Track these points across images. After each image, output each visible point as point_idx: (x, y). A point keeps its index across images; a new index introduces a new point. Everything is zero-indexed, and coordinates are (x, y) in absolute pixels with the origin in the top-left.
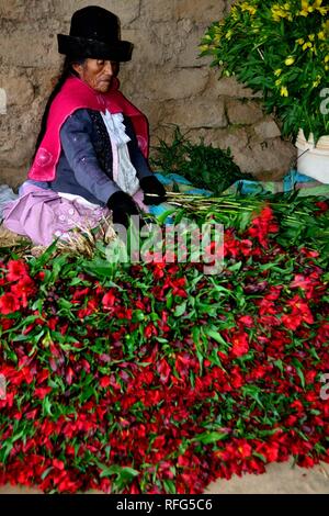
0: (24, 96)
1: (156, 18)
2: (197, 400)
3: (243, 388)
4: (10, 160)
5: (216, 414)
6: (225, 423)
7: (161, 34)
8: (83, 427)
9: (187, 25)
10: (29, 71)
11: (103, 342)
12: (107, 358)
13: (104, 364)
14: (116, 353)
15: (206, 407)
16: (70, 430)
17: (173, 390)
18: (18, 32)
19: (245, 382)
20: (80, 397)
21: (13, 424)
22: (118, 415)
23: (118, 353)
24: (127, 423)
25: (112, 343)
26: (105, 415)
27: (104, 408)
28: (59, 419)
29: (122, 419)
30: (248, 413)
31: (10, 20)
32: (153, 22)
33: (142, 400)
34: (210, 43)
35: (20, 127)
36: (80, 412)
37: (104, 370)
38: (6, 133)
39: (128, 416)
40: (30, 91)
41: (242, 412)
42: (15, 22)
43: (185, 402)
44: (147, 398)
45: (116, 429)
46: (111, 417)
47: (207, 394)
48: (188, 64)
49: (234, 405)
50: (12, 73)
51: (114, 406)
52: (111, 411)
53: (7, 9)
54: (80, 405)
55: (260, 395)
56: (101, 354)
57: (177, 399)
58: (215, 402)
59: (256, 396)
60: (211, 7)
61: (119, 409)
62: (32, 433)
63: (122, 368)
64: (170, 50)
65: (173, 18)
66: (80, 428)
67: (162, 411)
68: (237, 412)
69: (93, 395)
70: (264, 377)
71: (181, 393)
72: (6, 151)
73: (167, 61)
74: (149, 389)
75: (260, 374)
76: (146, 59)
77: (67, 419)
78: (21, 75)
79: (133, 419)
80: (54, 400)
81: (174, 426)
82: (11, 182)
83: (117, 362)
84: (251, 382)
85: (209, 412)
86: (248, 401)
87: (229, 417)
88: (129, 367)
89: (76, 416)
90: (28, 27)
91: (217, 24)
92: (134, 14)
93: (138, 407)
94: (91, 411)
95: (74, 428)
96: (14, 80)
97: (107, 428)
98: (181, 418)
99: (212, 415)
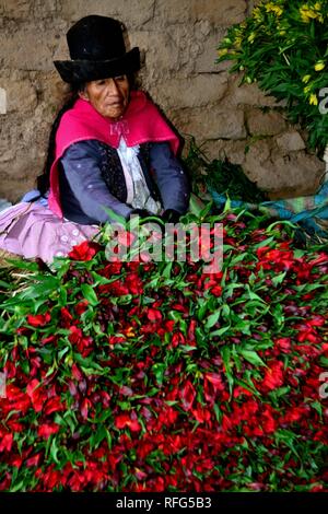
0: (26, 101)
1: (172, 19)
2: (224, 449)
3: (277, 434)
4: (9, 172)
5: (246, 464)
6: (255, 477)
7: (177, 36)
8: (92, 479)
9: (205, 27)
10: (33, 74)
11: (124, 374)
12: (128, 391)
13: (125, 399)
14: (137, 388)
15: (234, 456)
16: (77, 480)
17: (196, 436)
18: (22, 32)
19: (278, 426)
20: (91, 439)
21: (11, 473)
22: (133, 465)
23: (140, 387)
24: (143, 474)
25: (133, 375)
26: (118, 465)
27: (116, 456)
28: (65, 468)
29: (137, 470)
30: (282, 464)
31: (13, 19)
32: (168, 24)
33: (161, 447)
34: (230, 47)
35: (21, 135)
36: (90, 459)
37: (125, 406)
38: (6, 142)
39: (144, 467)
40: (33, 97)
41: (275, 464)
42: (19, 21)
43: (210, 449)
44: (167, 444)
45: (130, 482)
46: (125, 468)
47: (235, 440)
48: (206, 69)
49: (265, 454)
50: (13, 79)
51: (128, 453)
52: (125, 461)
53: (10, 7)
54: (90, 452)
55: (295, 443)
56: (121, 386)
57: (201, 445)
58: (244, 450)
59: (291, 442)
60: (231, 8)
61: (134, 458)
62: (33, 483)
63: (143, 405)
64: (186, 54)
65: (190, 19)
66: (89, 478)
67: (183, 461)
68: (269, 464)
69: (105, 439)
70: (300, 420)
71: (205, 438)
72: (5, 162)
73: (183, 66)
74: (170, 434)
75: (295, 417)
76: (159, 63)
77: (74, 467)
78: (24, 79)
79: (150, 471)
80: (62, 444)
81: (196, 479)
82: (11, 196)
83: (138, 397)
84: (284, 426)
85: (237, 462)
86: (282, 450)
87: (261, 469)
88: (153, 404)
89: (85, 464)
90: (32, 26)
91: (237, 26)
92: (148, 14)
93: (156, 456)
94: (103, 459)
95: (82, 480)
96: (16, 84)
97: (120, 480)
98: (206, 469)
99: (241, 466)
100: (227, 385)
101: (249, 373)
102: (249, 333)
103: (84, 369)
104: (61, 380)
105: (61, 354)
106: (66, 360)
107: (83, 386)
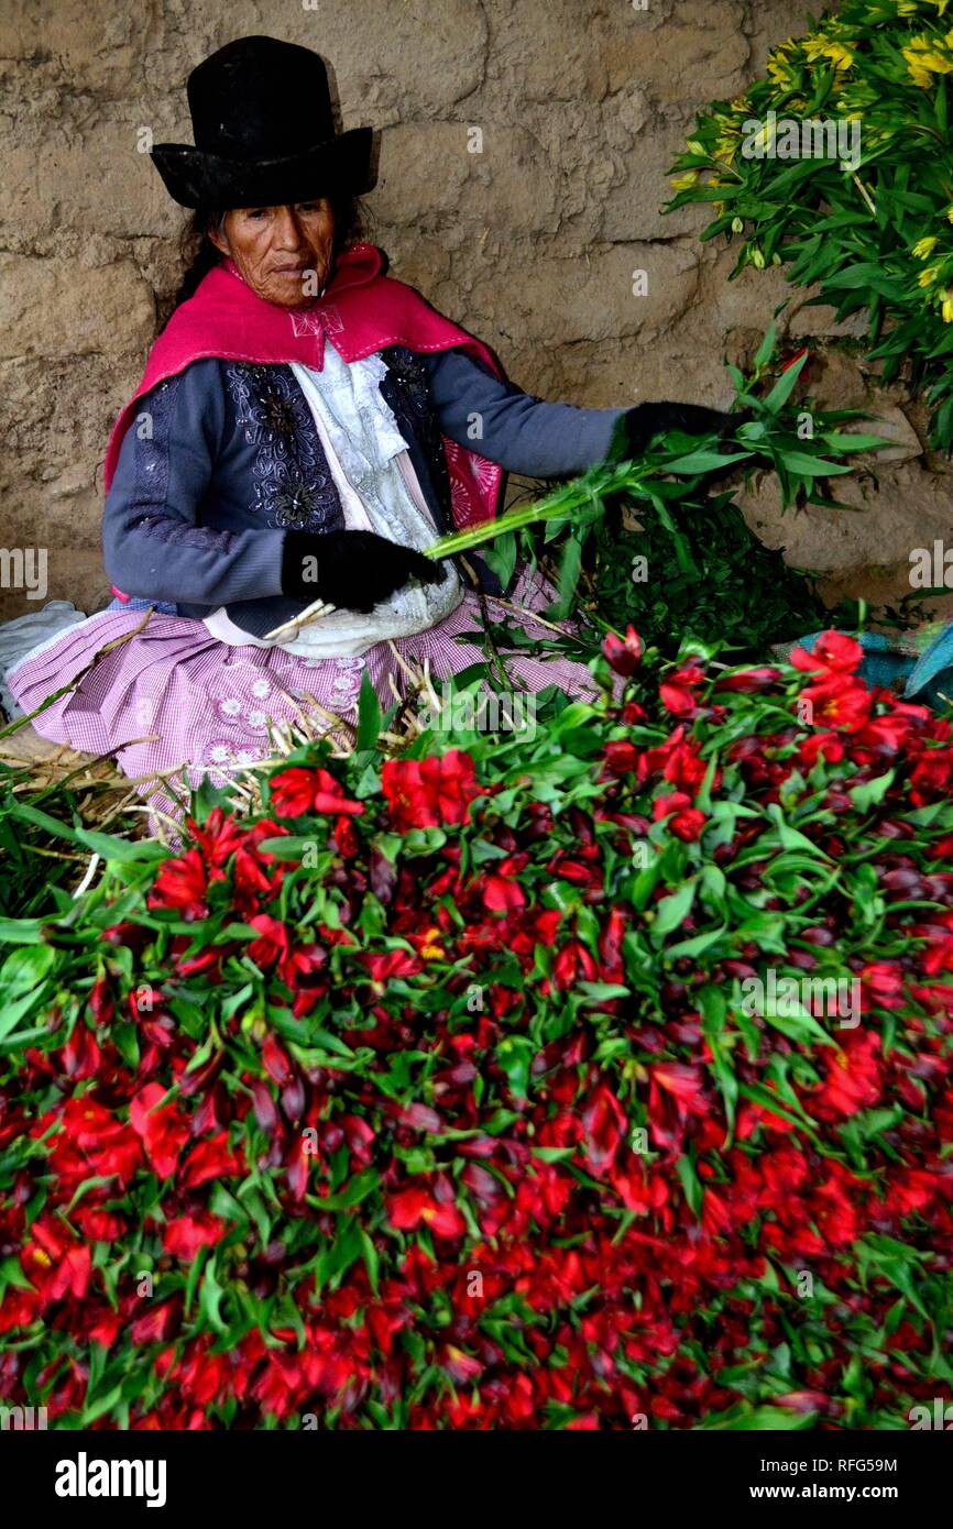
0: (126, 326)
1: (538, 88)
2: (709, 1293)
3: (862, 1250)
4: (77, 526)
5: (774, 1338)
6: (800, 1375)
7: (551, 136)
8: (323, 1378)
9: (631, 111)
10: (142, 247)
11: (416, 1068)
12: (426, 1119)
13: (417, 1140)
14: (454, 1108)
15: (738, 1315)
16: (279, 1383)
17: (625, 1254)
18: (111, 126)
19: (864, 1225)
20: (317, 1263)
21: (86, 1361)
22: (442, 1339)
23: (461, 1107)
24: (472, 1365)
25: (441, 1071)
26: (398, 1339)
27: (393, 1311)
28: (242, 1346)
29: (455, 1354)
30: (878, 1338)
31: (87, 91)
32: (526, 101)
33: (523, 1287)
34: (702, 167)
36: (316, 1321)
37: (418, 1161)
39: (477, 1341)
40: (144, 311)
41: (858, 1337)
42: (102, 98)
43: (667, 1293)
44: (538, 1276)
45: (432, 1389)
46: (420, 1347)
47: (741, 1265)
48: (633, 230)
49: (828, 1308)
50: (89, 256)
51: (427, 1304)
52: (420, 1326)
53: (78, 57)
54: (315, 1299)
55: (915, 1276)
56: (407, 1103)
57: (640, 1283)
58: (767, 1299)
59: (902, 1279)
60: (707, 56)
61: (444, 1317)
62: (151, 1394)
63: (472, 1158)
64: (577, 186)
65: (588, 88)
66: (314, 1378)
67: (590, 1329)
68: (841, 1338)
69: (360, 1263)
70: (928, 1211)
71: (655, 1262)
72: (67, 496)
73: (568, 222)
74: (549, 1247)
75: (916, 1200)
76: (504, 214)
77: (271, 1342)
78: (118, 259)
79: (492, 1357)
80: (233, 1275)
81: (628, 1382)
82: (81, 593)
83: (456, 1134)
84: (884, 1226)
85: (747, 1332)
86: (879, 1299)
87: (816, 1355)
88: (501, 1156)
89: (303, 1335)
90: (141, 110)
91: (723, 106)
92: (469, 75)
93: (511, 1314)
94: (354, 1321)
95: (292, 1381)
96: (95, 275)
97: (406, 1381)
98: (651, 1355)
99: (758, 1345)
100: (719, 1099)
101: (781, 1066)
102: (780, 949)
103: (297, 1051)
104: (233, 1082)
105: (232, 1005)
106: (247, 1022)
107: (294, 1101)
